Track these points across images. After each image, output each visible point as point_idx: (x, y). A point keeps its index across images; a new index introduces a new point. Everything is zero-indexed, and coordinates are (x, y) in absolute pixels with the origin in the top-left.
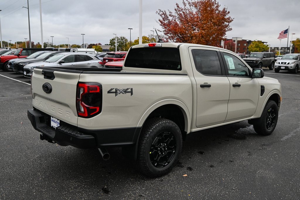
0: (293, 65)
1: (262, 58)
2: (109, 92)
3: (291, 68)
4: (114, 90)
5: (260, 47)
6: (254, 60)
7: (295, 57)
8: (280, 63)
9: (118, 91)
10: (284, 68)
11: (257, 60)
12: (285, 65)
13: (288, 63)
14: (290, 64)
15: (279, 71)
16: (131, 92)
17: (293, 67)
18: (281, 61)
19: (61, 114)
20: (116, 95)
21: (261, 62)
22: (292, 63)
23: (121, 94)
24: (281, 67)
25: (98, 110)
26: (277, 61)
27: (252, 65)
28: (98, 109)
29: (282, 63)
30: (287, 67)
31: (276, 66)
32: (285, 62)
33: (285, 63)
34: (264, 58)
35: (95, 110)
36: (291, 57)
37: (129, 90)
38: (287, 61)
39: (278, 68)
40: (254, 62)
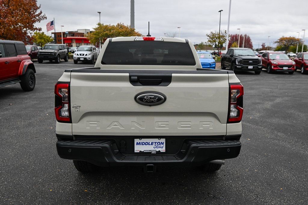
0: (90, 56)
1: (59, 50)
3: (89, 59)
5: (44, 39)
6: (52, 53)
7: (88, 49)
8: (79, 55)
10: (83, 59)
11: (55, 52)
12: (83, 57)
13: (86, 55)
14: (88, 55)
15: (77, 62)
17: (90, 57)
18: (79, 53)
19: (190, 127)
21: (59, 54)
22: (89, 54)
24: (80, 58)
26: (75, 53)
27: (51, 57)
29: (80, 55)
30: (86, 58)
31: (75, 58)
32: (83, 53)
33: (83, 55)
34: (61, 49)
36: (86, 49)
38: (85, 53)
39: (77, 59)
40: (52, 55)
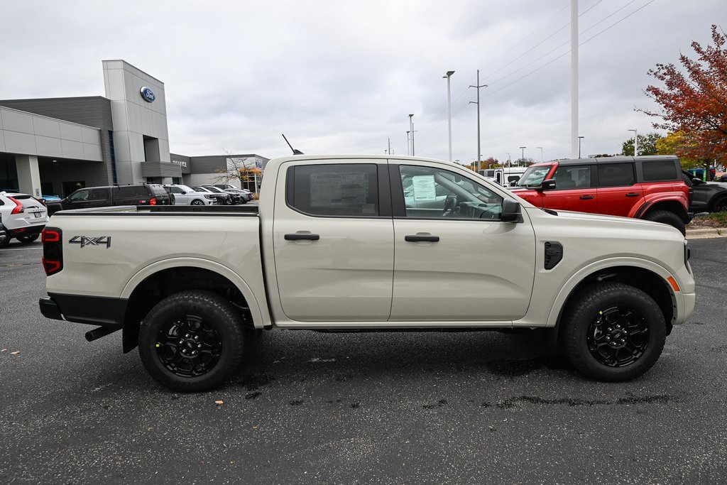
2: (71, 241)
4: (79, 239)
9: (85, 241)
16: (108, 243)
20: (82, 246)
23: (90, 244)
25: (58, 267)
28: (58, 263)
35: (55, 265)
37: (105, 240)
